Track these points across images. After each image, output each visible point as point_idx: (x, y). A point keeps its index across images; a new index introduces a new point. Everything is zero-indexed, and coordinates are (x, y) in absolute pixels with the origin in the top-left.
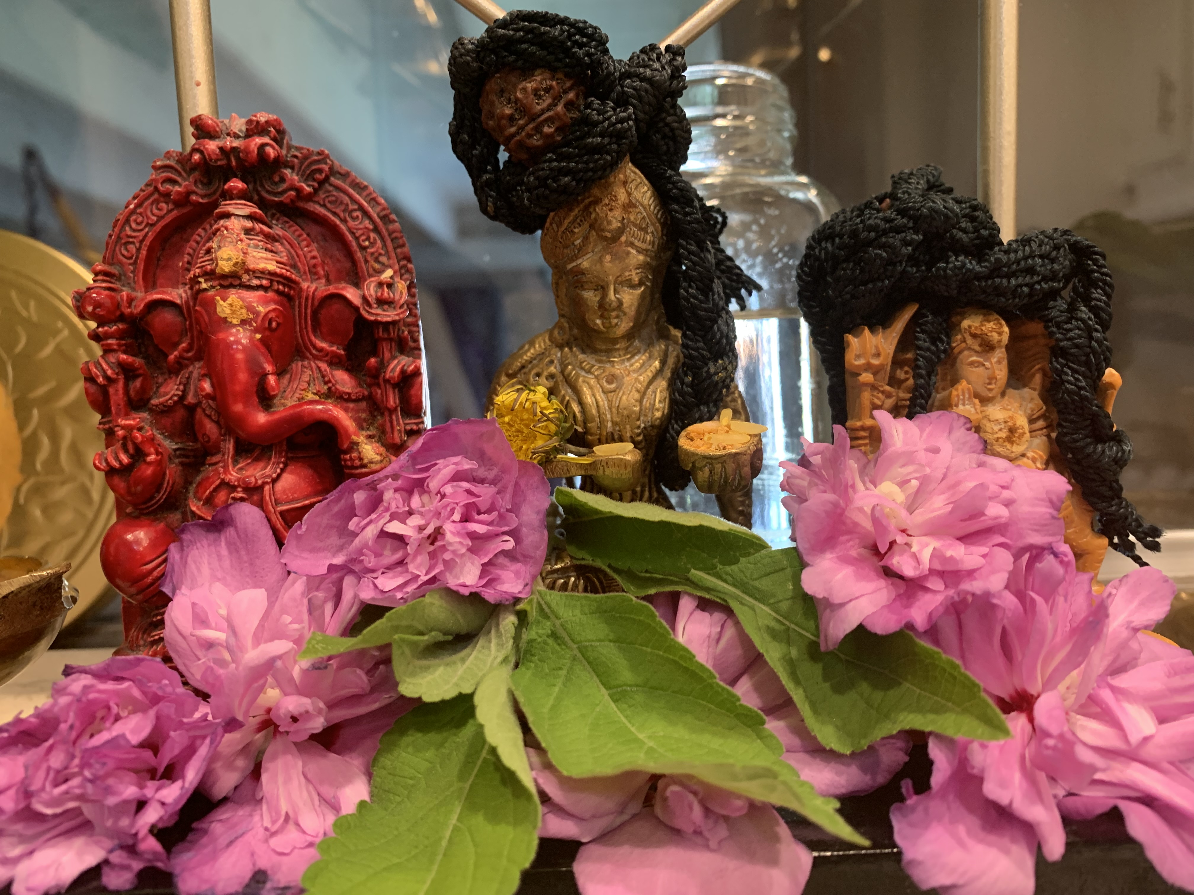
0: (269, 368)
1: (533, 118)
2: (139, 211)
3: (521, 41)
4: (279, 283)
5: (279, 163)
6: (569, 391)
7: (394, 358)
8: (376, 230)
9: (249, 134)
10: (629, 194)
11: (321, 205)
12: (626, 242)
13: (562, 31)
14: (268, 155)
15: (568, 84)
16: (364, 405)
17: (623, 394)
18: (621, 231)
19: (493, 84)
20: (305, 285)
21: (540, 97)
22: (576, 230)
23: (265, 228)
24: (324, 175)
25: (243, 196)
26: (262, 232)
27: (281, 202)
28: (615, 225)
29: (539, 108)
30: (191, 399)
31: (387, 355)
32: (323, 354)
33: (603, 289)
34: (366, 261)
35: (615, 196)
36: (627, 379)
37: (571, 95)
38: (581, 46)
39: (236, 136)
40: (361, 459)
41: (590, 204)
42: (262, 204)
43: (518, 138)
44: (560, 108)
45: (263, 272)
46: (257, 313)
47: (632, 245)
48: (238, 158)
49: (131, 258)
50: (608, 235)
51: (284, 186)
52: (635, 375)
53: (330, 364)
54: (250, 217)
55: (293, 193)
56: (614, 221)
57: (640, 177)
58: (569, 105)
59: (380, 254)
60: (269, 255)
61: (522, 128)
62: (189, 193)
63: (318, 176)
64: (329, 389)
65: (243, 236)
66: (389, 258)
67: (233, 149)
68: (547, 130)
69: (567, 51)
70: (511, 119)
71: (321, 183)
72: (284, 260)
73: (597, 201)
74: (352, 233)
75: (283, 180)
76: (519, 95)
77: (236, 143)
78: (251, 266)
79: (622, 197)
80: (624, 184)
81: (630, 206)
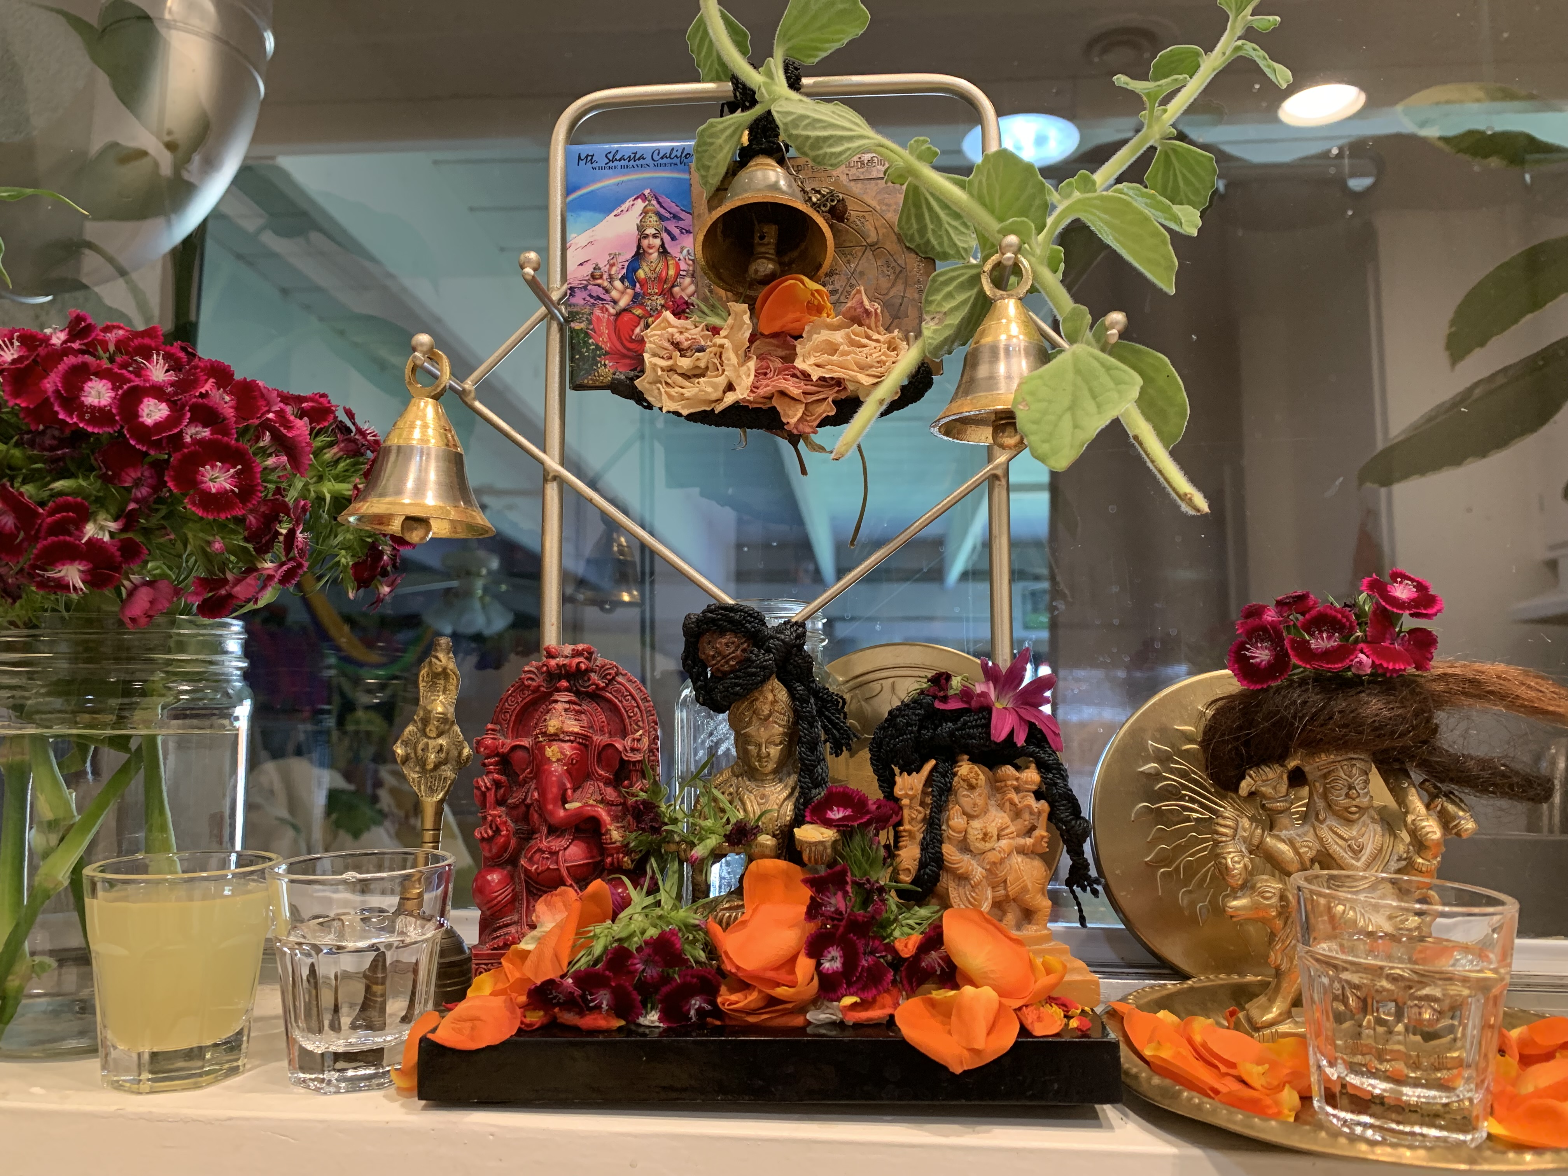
0: (569, 786)
1: (724, 657)
4: (580, 738)
5: (588, 670)
8: (638, 707)
9: (573, 656)
10: (774, 696)
11: (610, 693)
14: (582, 667)
15: (744, 641)
17: (769, 806)
18: (769, 716)
19: (707, 637)
20: (595, 738)
21: (729, 646)
22: (746, 713)
24: (611, 676)
25: (567, 689)
26: (574, 710)
27: (588, 692)
28: (766, 712)
29: (727, 652)
30: (528, 801)
31: (634, 779)
32: (601, 778)
33: (759, 745)
34: (632, 726)
35: (766, 697)
36: (771, 797)
37: (745, 645)
38: (750, 623)
39: (567, 657)
41: (754, 701)
42: (577, 693)
43: (717, 665)
44: (739, 652)
45: (572, 732)
46: (566, 755)
47: (776, 722)
48: (566, 669)
50: (762, 717)
51: (590, 683)
52: (777, 795)
53: (606, 784)
54: (569, 701)
55: (594, 686)
56: (765, 710)
57: (782, 687)
58: (744, 650)
59: (639, 721)
60: (576, 723)
61: (719, 661)
62: (539, 686)
63: (608, 676)
64: (601, 798)
65: (563, 713)
66: (644, 723)
67: (564, 664)
68: (732, 663)
69: (743, 624)
70: (713, 657)
71: (610, 681)
72: (586, 725)
73: (757, 699)
74: (625, 709)
75: (589, 679)
76: (718, 645)
77: (566, 661)
78: (566, 729)
79: (770, 697)
80: (772, 691)
81: (775, 702)
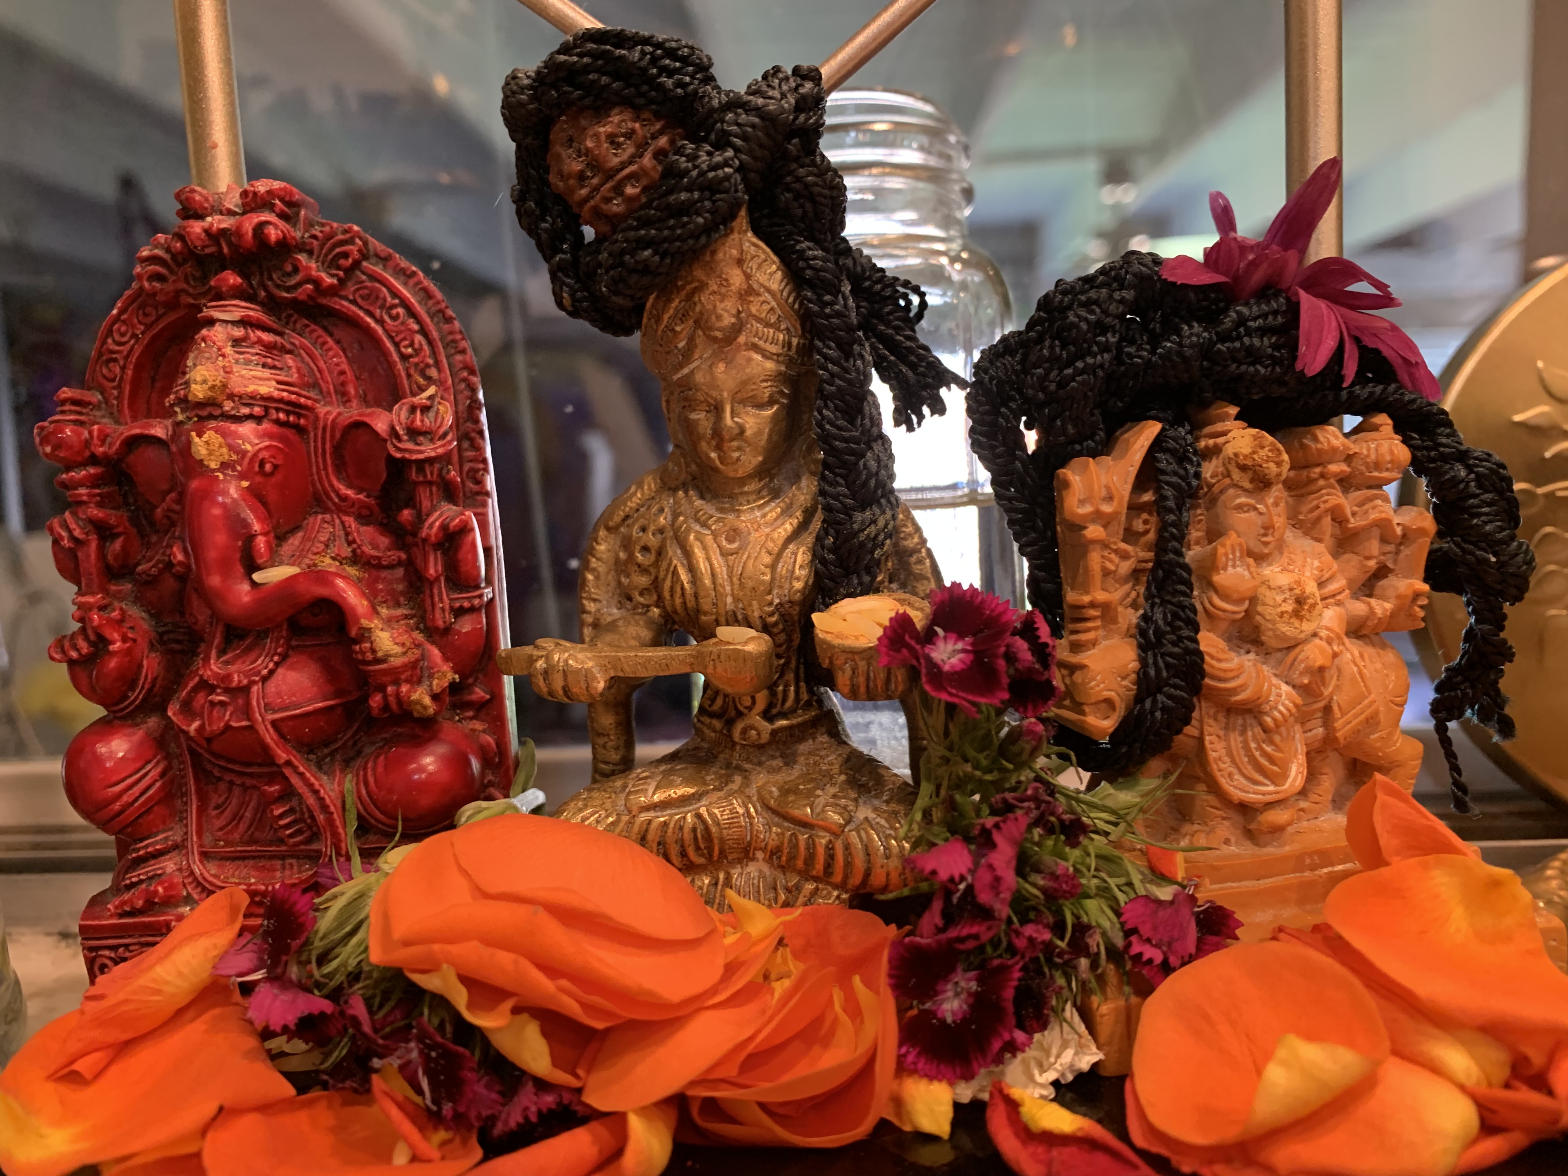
0: (257, 527)
1: (610, 174)
2: (123, 317)
3: (587, 70)
4: (278, 410)
5: (285, 247)
6: (679, 552)
7: (433, 509)
9: (246, 210)
10: (748, 277)
11: (351, 302)
12: (746, 344)
13: (643, 53)
14: (267, 237)
15: (658, 126)
16: (400, 572)
17: (749, 557)
18: (737, 329)
21: (618, 146)
22: (678, 329)
23: (266, 337)
24: (350, 260)
26: (260, 341)
27: (295, 300)
28: (728, 320)
29: (616, 161)
31: (426, 504)
33: (717, 409)
34: (409, 376)
35: (726, 280)
36: (754, 535)
37: (663, 141)
38: (671, 73)
39: (230, 213)
40: (373, 651)
41: (695, 291)
43: (592, 203)
44: (647, 160)
45: (253, 397)
46: (244, 453)
47: (755, 347)
48: (230, 244)
49: (113, 380)
50: (719, 334)
51: (298, 278)
52: (768, 530)
54: (243, 322)
55: (310, 286)
56: (726, 315)
57: (764, 252)
58: (660, 154)
59: (428, 366)
60: (267, 373)
61: (597, 189)
62: (177, 292)
63: (342, 262)
64: (354, 551)
65: (229, 350)
66: (439, 371)
67: (223, 232)
68: (630, 190)
69: (651, 81)
70: (581, 177)
71: (349, 271)
72: (294, 378)
73: (702, 286)
74: (391, 338)
75: (296, 270)
76: (590, 144)
77: (226, 223)
78: (236, 390)
79: (736, 278)
80: (740, 262)
81: (748, 293)
